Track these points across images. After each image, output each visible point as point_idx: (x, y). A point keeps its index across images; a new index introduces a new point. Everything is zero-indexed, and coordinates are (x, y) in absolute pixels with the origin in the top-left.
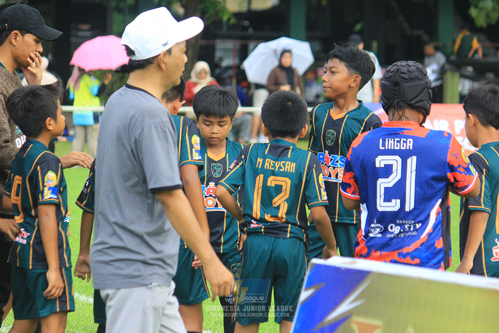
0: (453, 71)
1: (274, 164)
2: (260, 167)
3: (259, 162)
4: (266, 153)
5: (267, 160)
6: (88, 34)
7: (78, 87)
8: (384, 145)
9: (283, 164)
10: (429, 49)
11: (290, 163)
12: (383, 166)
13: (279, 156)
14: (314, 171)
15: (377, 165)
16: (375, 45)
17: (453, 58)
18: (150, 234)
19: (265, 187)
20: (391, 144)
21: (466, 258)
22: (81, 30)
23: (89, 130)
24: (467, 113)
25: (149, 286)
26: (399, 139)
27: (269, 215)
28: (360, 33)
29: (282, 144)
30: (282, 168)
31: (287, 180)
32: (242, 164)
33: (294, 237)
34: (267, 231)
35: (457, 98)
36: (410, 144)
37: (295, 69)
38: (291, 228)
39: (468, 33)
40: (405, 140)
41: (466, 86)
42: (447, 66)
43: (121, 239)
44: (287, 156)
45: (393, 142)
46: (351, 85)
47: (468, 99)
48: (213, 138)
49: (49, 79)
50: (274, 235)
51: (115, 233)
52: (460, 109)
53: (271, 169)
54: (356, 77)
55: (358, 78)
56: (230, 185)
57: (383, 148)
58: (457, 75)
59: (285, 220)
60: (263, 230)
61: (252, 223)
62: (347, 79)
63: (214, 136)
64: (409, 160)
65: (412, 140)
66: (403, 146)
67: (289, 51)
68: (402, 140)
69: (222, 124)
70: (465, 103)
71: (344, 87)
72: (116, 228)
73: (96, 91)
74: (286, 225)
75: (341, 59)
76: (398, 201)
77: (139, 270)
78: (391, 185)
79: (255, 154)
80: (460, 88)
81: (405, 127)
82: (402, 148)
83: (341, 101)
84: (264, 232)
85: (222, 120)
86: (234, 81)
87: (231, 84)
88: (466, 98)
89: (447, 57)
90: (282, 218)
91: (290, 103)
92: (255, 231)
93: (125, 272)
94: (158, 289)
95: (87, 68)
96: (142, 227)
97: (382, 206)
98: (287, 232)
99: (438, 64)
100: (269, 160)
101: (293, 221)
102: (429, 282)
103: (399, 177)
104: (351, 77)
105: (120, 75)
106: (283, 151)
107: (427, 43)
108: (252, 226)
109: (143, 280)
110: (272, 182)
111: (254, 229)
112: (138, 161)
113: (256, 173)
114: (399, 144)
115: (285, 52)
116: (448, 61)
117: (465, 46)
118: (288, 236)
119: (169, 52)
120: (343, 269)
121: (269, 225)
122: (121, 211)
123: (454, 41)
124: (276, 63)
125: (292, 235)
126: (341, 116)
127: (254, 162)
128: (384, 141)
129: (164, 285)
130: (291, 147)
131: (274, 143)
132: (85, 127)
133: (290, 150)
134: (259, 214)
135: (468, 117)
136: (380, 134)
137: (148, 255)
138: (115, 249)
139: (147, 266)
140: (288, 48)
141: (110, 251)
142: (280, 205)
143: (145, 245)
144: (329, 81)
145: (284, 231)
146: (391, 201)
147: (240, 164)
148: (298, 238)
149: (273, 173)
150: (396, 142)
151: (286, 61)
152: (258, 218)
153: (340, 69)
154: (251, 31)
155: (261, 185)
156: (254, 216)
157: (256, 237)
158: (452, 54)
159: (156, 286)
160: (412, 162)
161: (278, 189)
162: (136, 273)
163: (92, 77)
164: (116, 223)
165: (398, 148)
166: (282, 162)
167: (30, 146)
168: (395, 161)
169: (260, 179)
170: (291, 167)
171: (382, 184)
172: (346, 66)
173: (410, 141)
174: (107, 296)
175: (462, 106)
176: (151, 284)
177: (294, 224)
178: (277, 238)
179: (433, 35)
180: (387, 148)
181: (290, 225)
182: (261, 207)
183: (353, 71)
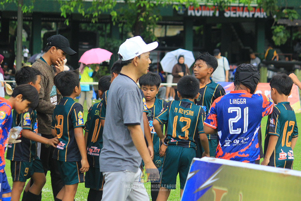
0: (264, 67)
1: (183, 111)
2: (176, 112)
3: (176, 110)
4: (179, 106)
5: (180, 109)
6: (87, 47)
7: (83, 73)
8: (232, 102)
9: (188, 111)
10: (253, 56)
11: (191, 111)
12: (232, 112)
13: (186, 107)
14: (202, 116)
15: (229, 112)
16: (226, 53)
17: (264, 60)
18: (126, 146)
19: (178, 122)
20: (235, 101)
21: (266, 158)
22: (84, 45)
23: (87, 94)
24: (272, 88)
25: (124, 171)
26: (239, 99)
27: (180, 136)
28: (219, 48)
29: (187, 101)
30: (187, 114)
31: (189, 119)
32: (167, 110)
33: (192, 147)
34: (179, 144)
35: (266, 80)
36: (245, 101)
37: (186, 65)
38: (191, 142)
39: (272, 49)
40: (242, 99)
41: (270, 74)
42: (261, 65)
43: (112, 148)
44: (190, 108)
45: (236, 101)
46: (209, 73)
47: (272, 81)
48: (147, 96)
49: (66, 68)
50: (182, 146)
51: (110, 145)
52: (268, 85)
53: (182, 113)
54: (211, 69)
55: (212, 69)
56: (161, 120)
57: (232, 104)
58: (266, 69)
59: (188, 139)
60: (177, 143)
61: (171, 140)
62: (207, 70)
63: (148, 95)
64: (245, 109)
65: (245, 99)
66: (242, 102)
67: (183, 56)
68: (241, 99)
69: (152, 89)
70: (271, 83)
71: (205, 73)
72: (110, 142)
73: (91, 75)
74: (188, 141)
75: (204, 60)
76: (240, 129)
77: (120, 163)
78: (236, 121)
79: (174, 106)
80: (267, 75)
81: (242, 93)
82: (241, 103)
83: (203, 80)
84: (177, 144)
85: (152, 87)
86: (158, 70)
87: (156, 72)
88: (271, 80)
89: (261, 60)
90: (187, 138)
91: (191, 82)
92: (173, 143)
93: (113, 164)
94: (129, 173)
95: (87, 64)
96: (122, 142)
97: (232, 132)
98: (189, 144)
99: (257, 63)
100: (181, 109)
101: (192, 140)
102: (251, 170)
103: (240, 117)
104: (208, 69)
105: (102, 67)
106: (188, 105)
107: (251, 53)
108: (171, 141)
109: (122, 168)
110: (182, 119)
111: (172, 142)
112: (120, 109)
113: (174, 115)
114: (239, 101)
115: (181, 56)
116: (262, 62)
117: (270, 54)
118: (189, 147)
119: (139, 57)
120: (208, 163)
121: (180, 141)
122: (112, 134)
123: (265, 53)
124: (177, 62)
125: (191, 146)
126: (203, 87)
127: (173, 109)
128: (232, 100)
129: (131, 171)
130: (192, 104)
131: (183, 101)
132: (85, 92)
133: (191, 105)
134: (175, 135)
135: (272, 89)
136: (230, 97)
137: (125, 156)
138: (110, 153)
139: (124, 161)
140: (182, 54)
141: (107, 153)
142: (185, 131)
143: (124, 151)
144: (198, 71)
145: (187, 144)
146: (237, 129)
147: (166, 110)
148: (194, 148)
149: (183, 115)
150: (238, 101)
151: (181, 61)
152: (175, 137)
153: (203, 65)
154: (166, 46)
155: (176, 121)
156: (173, 136)
157: (174, 147)
158: (264, 58)
159: (127, 171)
160: (246, 110)
161: (185, 123)
162: (119, 165)
163: (90, 68)
164: (110, 140)
165: (239, 103)
166: (187, 111)
167: (67, 100)
168: (238, 110)
169: (176, 118)
170: (191, 113)
171: (231, 121)
172: (206, 63)
173: (245, 100)
174: (105, 175)
175: (269, 84)
176: (125, 170)
177: (192, 141)
178: (184, 147)
179: (255, 49)
180: (233, 103)
181: (190, 141)
182: (176, 132)
183: (209, 66)
